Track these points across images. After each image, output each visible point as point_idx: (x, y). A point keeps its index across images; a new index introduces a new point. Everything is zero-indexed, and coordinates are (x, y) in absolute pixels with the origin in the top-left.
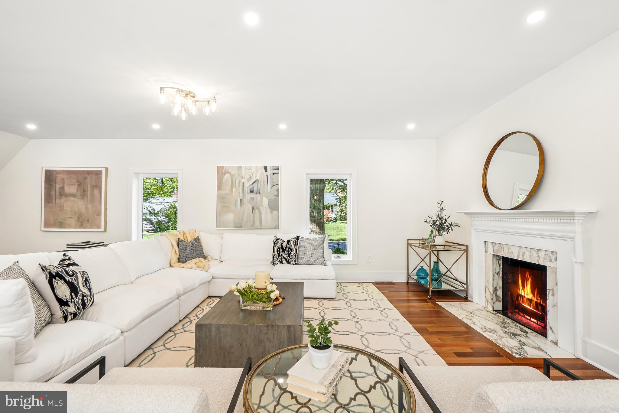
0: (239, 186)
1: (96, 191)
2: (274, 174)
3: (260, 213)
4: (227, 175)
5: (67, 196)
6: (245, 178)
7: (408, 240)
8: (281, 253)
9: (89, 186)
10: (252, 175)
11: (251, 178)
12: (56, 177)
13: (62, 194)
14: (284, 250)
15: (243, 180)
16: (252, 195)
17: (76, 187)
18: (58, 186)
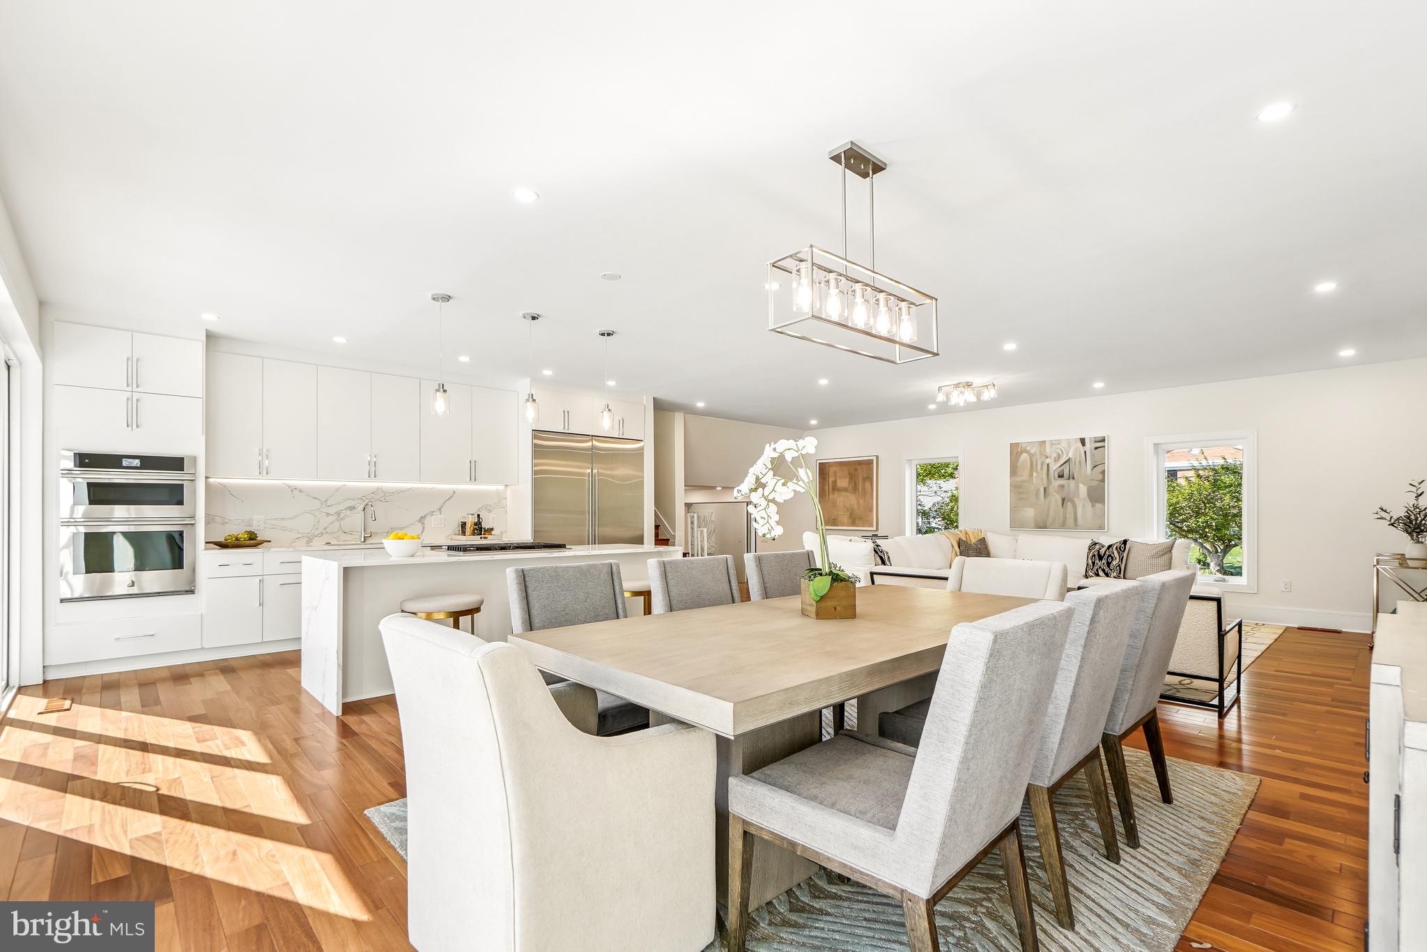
0: (1041, 469)
1: (867, 484)
2: (1096, 448)
3: (1075, 507)
4: (1025, 455)
5: (839, 490)
6: (1050, 457)
7: (1376, 556)
8: (1097, 561)
9: (860, 479)
10: (1060, 452)
11: (1059, 456)
12: (829, 470)
13: (835, 488)
14: (1101, 558)
15: (1048, 461)
16: (1061, 482)
17: (848, 479)
18: (831, 479)
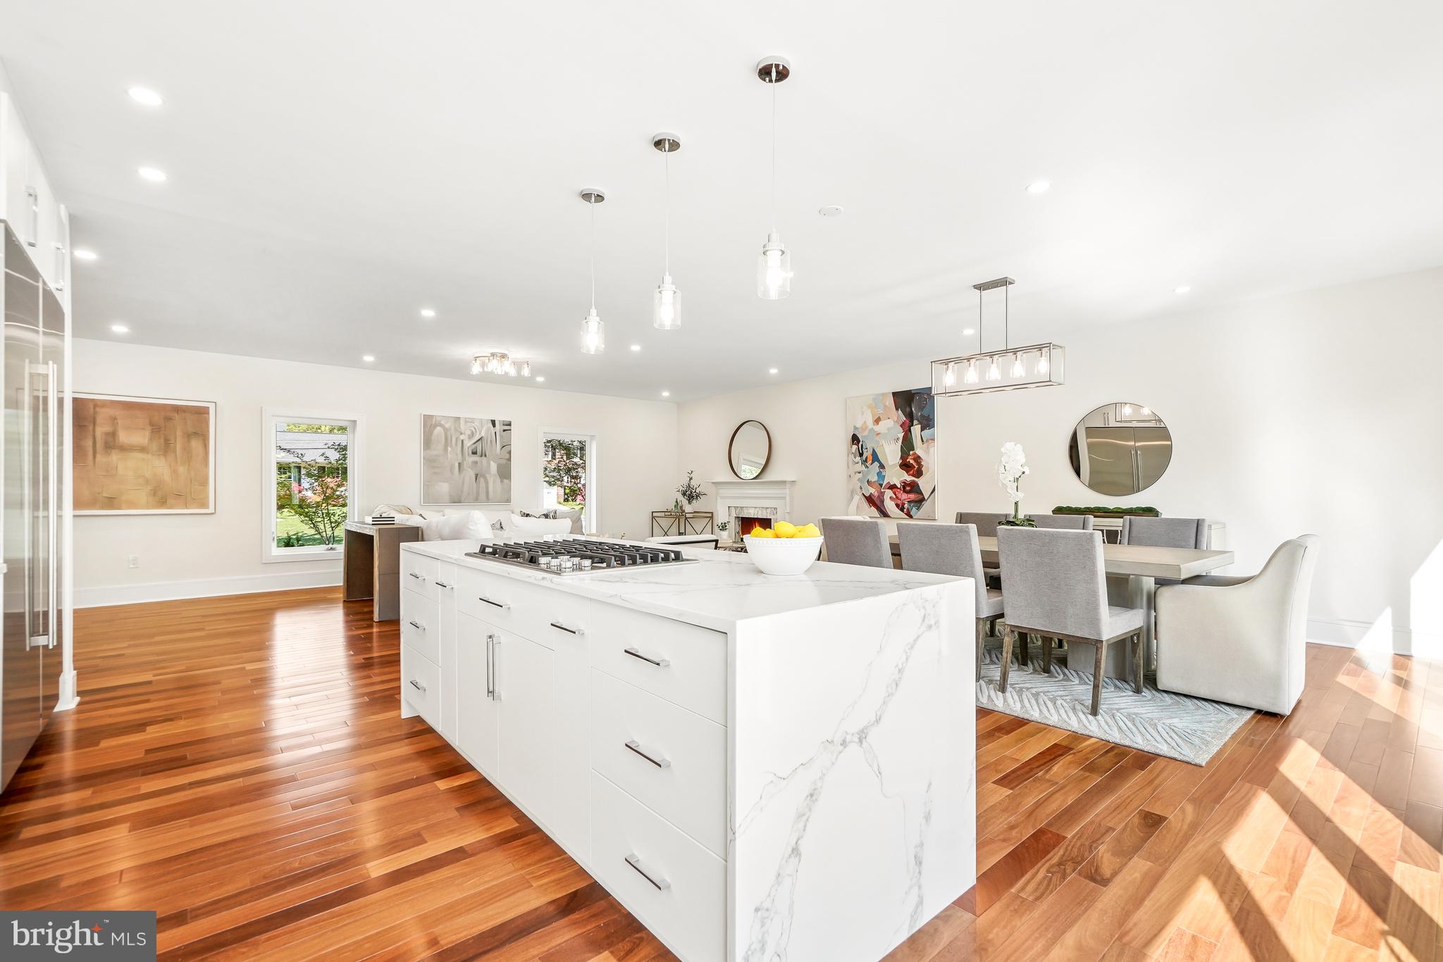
0: (456, 444)
1: (195, 444)
2: (504, 431)
3: (487, 483)
4: (439, 428)
5: (124, 449)
6: (465, 434)
7: (653, 512)
9: (179, 433)
10: (474, 430)
11: (473, 434)
12: (95, 413)
15: (462, 437)
16: (475, 458)
17: (147, 433)
18: (101, 430)
